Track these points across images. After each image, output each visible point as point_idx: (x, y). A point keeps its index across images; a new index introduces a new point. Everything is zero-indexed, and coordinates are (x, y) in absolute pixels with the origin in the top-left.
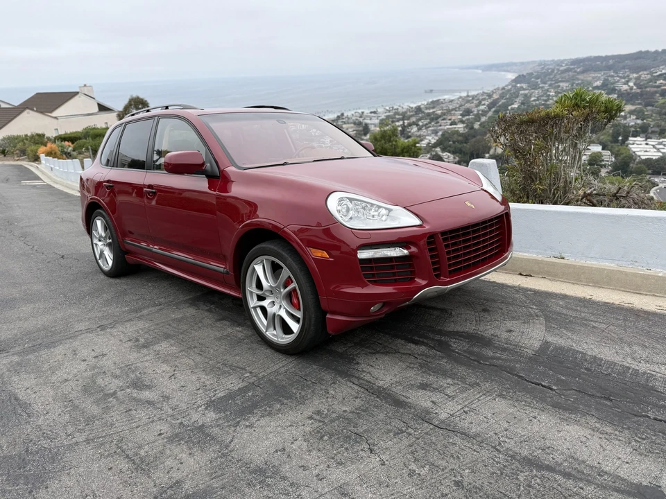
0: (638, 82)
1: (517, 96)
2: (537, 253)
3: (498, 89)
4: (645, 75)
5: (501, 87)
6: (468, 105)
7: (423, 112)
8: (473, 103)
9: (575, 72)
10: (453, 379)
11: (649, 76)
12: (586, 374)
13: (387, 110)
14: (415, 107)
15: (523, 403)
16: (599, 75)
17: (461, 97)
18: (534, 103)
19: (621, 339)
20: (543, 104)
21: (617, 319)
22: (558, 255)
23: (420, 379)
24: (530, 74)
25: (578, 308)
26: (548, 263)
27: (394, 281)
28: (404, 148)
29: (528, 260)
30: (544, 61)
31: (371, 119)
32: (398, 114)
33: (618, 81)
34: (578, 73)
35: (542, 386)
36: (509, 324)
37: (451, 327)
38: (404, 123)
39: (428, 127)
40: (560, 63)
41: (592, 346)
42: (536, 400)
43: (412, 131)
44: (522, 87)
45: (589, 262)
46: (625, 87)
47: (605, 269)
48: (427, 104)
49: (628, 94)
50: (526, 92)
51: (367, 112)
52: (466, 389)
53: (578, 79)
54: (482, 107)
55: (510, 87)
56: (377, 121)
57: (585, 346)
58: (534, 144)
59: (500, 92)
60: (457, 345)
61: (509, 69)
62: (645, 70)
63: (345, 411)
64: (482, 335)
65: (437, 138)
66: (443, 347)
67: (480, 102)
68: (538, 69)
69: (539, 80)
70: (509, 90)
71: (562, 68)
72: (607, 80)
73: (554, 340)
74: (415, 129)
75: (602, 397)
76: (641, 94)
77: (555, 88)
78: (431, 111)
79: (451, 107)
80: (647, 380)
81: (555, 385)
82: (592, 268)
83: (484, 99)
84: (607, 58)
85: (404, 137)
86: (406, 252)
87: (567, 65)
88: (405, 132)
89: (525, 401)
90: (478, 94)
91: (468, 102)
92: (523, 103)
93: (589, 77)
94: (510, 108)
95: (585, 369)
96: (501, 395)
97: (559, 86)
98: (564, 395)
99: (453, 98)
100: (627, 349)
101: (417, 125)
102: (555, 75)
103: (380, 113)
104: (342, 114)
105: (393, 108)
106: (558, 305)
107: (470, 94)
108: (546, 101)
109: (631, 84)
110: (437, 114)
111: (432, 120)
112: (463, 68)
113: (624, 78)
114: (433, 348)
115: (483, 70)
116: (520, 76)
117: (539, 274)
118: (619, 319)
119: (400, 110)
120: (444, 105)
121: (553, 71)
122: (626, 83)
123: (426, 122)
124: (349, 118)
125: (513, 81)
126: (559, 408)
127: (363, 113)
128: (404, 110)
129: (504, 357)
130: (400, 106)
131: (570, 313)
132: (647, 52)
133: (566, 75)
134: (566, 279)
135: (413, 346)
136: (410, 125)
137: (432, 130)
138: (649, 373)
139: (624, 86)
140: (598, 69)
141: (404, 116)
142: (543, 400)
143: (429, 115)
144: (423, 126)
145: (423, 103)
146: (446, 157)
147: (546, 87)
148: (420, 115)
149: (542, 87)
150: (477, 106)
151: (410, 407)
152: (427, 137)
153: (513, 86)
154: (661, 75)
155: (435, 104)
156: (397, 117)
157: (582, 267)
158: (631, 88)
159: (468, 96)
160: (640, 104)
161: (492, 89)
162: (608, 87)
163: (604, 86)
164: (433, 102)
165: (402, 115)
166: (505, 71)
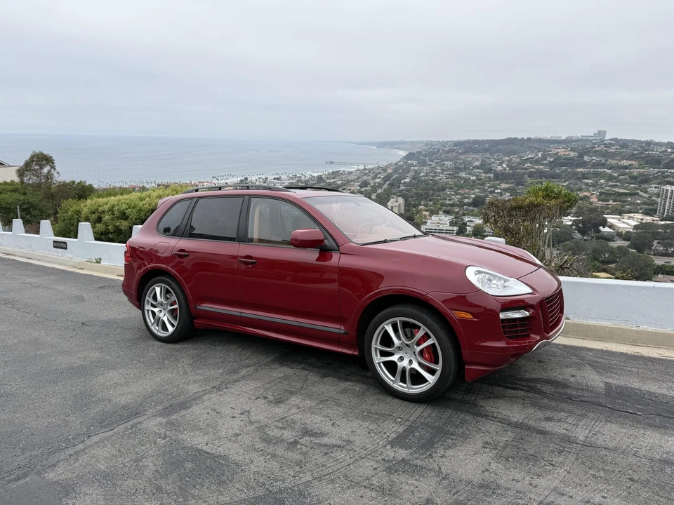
0: (510, 164)
1: (408, 172)
3: (391, 164)
4: (515, 159)
5: (394, 162)
6: (365, 178)
7: (325, 182)
8: (369, 176)
9: (458, 152)
11: (518, 160)
13: (290, 177)
14: (317, 177)
16: (478, 156)
17: (358, 170)
18: (423, 178)
20: (431, 180)
24: (419, 153)
30: (431, 141)
32: (301, 181)
33: (493, 163)
34: (460, 154)
40: (444, 144)
44: (412, 164)
46: (500, 168)
48: (328, 175)
49: (503, 174)
50: (416, 168)
51: (270, 178)
53: (460, 159)
54: (378, 180)
55: (402, 163)
59: (394, 167)
60: (545, 388)
61: (401, 147)
62: (515, 154)
66: (536, 391)
67: (376, 175)
68: (426, 148)
69: (427, 158)
70: (402, 166)
71: (445, 149)
72: (485, 161)
76: (513, 175)
77: (440, 166)
78: (332, 181)
79: (350, 178)
83: (379, 173)
84: (483, 142)
87: (450, 146)
90: (374, 168)
91: (365, 174)
92: (413, 178)
93: (470, 157)
94: (402, 182)
97: (444, 164)
99: (352, 170)
102: (440, 155)
103: (283, 180)
104: (246, 179)
105: (296, 175)
107: (367, 167)
108: (434, 177)
109: (504, 166)
113: (498, 160)
114: (529, 392)
115: (378, 147)
116: (410, 153)
119: (303, 178)
120: (343, 177)
121: (439, 150)
122: (500, 164)
124: (252, 184)
125: (404, 157)
127: (266, 178)
128: (307, 179)
130: (302, 175)
132: (516, 139)
133: (450, 155)
140: (476, 151)
145: (324, 173)
147: (433, 164)
148: (321, 184)
149: (430, 165)
150: (373, 179)
153: (404, 163)
154: (527, 159)
155: (335, 174)
156: (300, 184)
158: (505, 169)
159: (365, 169)
160: (512, 183)
161: (386, 164)
162: (486, 167)
163: (482, 166)
164: (333, 173)
165: (305, 182)
166: (397, 148)
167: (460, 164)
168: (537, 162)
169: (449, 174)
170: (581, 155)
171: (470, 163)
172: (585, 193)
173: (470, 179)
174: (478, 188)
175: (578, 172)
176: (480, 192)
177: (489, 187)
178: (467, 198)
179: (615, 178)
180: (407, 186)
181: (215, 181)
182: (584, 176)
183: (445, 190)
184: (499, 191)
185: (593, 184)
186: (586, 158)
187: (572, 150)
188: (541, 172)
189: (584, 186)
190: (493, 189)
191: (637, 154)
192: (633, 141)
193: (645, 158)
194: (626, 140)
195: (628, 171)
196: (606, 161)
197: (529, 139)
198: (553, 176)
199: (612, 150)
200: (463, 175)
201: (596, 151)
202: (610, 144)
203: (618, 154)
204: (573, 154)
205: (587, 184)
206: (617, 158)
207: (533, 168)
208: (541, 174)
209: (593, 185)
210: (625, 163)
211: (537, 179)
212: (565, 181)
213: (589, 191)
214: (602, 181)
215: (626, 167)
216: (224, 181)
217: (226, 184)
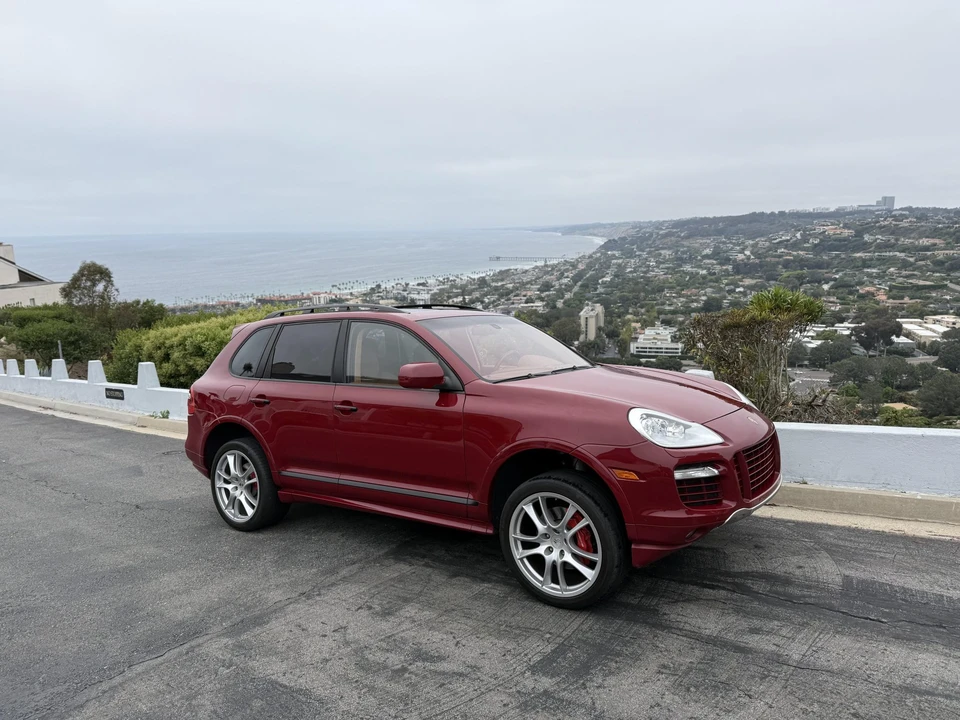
0: (756, 250)
1: (609, 267)
3: (584, 257)
4: (763, 243)
5: (587, 254)
6: (547, 278)
7: (489, 286)
8: (553, 274)
9: (679, 236)
11: (767, 244)
13: (440, 282)
14: (478, 279)
16: (708, 241)
17: (537, 267)
18: (631, 275)
20: (642, 277)
24: (623, 239)
30: (640, 222)
32: (456, 287)
33: (732, 249)
34: (683, 238)
38: (464, 298)
39: (497, 306)
40: (659, 225)
44: (614, 255)
46: (741, 257)
48: (494, 275)
49: (746, 265)
50: (620, 261)
51: (413, 283)
53: (683, 246)
54: (565, 281)
55: (599, 255)
59: (588, 261)
61: (596, 232)
62: (762, 236)
67: (562, 274)
68: (633, 232)
69: (635, 247)
70: (598, 259)
71: (661, 232)
72: (719, 247)
76: (761, 265)
77: (655, 257)
78: (500, 284)
79: (525, 280)
83: (567, 270)
84: (715, 220)
87: (667, 228)
90: (559, 264)
91: (547, 273)
92: (616, 276)
93: (696, 243)
94: (600, 281)
97: (660, 254)
99: (527, 268)
101: (482, 302)
102: (654, 241)
103: (431, 286)
104: (379, 286)
105: (448, 278)
107: (548, 263)
109: (748, 253)
110: (507, 289)
111: (501, 296)
113: (739, 245)
115: (564, 233)
116: (610, 241)
119: (459, 282)
120: (515, 277)
121: (651, 235)
122: (742, 251)
123: (493, 298)
124: (388, 292)
125: (602, 247)
127: (407, 284)
128: (464, 282)
130: (457, 277)
132: (762, 214)
133: (667, 240)
136: (472, 302)
139: (740, 255)
140: (705, 234)
141: (464, 290)
143: (496, 289)
144: (489, 304)
145: (488, 273)
147: (645, 255)
148: (486, 289)
149: (639, 256)
150: (558, 279)
153: (602, 254)
154: (780, 242)
155: (503, 275)
156: (455, 291)
158: (748, 258)
159: (546, 266)
160: (760, 277)
161: (576, 256)
162: (720, 256)
163: (715, 255)
164: (501, 272)
165: (461, 288)
166: (591, 234)
167: (683, 253)
168: (795, 245)
169: (668, 268)
170: (859, 234)
171: (698, 251)
172: (867, 289)
173: (698, 274)
174: (711, 287)
175: (855, 258)
176: (713, 293)
177: (727, 285)
178: (696, 301)
179: (911, 264)
180: (608, 287)
181: (336, 291)
182: (866, 264)
183: (663, 291)
184: (741, 289)
185: (878, 274)
186: (867, 238)
187: (846, 226)
188: (802, 260)
189: (865, 278)
190: (732, 287)
191: (941, 229)
192: (936, 211)
193: (954, 234)
194: (925, 209)
195: (929, 253)
196: (897, 240)
197: (782, 214)
198: (820, 266)
199: (904, 224)
200: (688, 268)
201: (881, 227)
202: (901, 215)
203: (914, 230)
204: (846, 233)
205: (869, 275)
206: (912, 235)
207: (790, 254)
208: (801, 263)
209: (878, 276)
210: (925, 242)
211: (795, 270)
212: (837, 272)
213: (874, 285)
214: (892, 269)
215: (927, 249)
216: (347, 291)
217: (351, 294)
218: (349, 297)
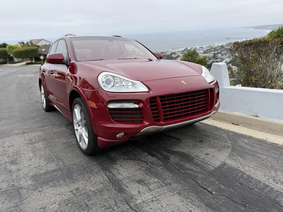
2: (244, 113)
7: (224, 48)
10: (159, 179)
12: (238, 187)
13: (207, 47)
14: (221, 46)
15: (189, 200)
19: (272, 167)
21: (276, 154)
22: (255, 115)
23: (141, 177)
25: (255, 145)
26: (248, 119)
27: (131, 121)
28: (200, 61)
29: (238, 116)
31: (199, 51)
32: (213, 48)
35: (208, 190)
36: (209, 150)
37: (177, 149)
38: (215, 52)
39: (226, 55)
41: (251, 169)
42: (198, 200)
43: (219, 56)
45: (272, 120)
47: (279, 124)
48: (227, 44)
51: (198, 47)
52: (162, 186)
56: (202, 52)
57: (247, 168)
58: (252, 56)
60: (173, 159)
61: (268, 28)
63: (90, 190)
64: (190, 155)
65: (230, 59)
66: (166, 159)
73: (231, 163)
74: (220, 55)
75: (241, 204)
78: (228, 47)
80: (277, 196)
81: (215, 191)
82: (272, 123)
85: (215, 59)
86: (137, 106)
88: (215, 57)
89: (191, 199)
95: (240, 183)
96: (179, 194)
98: (217, 199)
100: (273, 173)
101: (221, 53)
103: (204, 48)
104: (187, 48)
105: (210, 46)
106: (243, 142)
107: (247, 40)
112: (245, 28)
114: (160, 159)
115: (255, 29)
117: (243, 124)
118: (277, 154)
119: (214, 47)
123: (225, 52)
126: (209, 207)
127: (196, 48)
128: (215, 47)
129: (195, 169)
130: (213, 45)
131: (248, 147)
134: (257, 128)
135: (150, 157)
136: (218, 53)
137: (228, 56)
138: (280, 192)
141: (215, 49)
142: (202, 200)
143: (227, 49)
144: (224, 54)
145: (224, 44)
146: (234, 68)
148: (223, 49)
151: (124, 193)
152: (226, 59)
156: (212, 50)
157: (267, 122)
164: (229, 43)
165: (214, 49)
166: (266, 29)
181: (173, 50)
216: (177, 50)
217: (178, 51)
218: (177, 52)
